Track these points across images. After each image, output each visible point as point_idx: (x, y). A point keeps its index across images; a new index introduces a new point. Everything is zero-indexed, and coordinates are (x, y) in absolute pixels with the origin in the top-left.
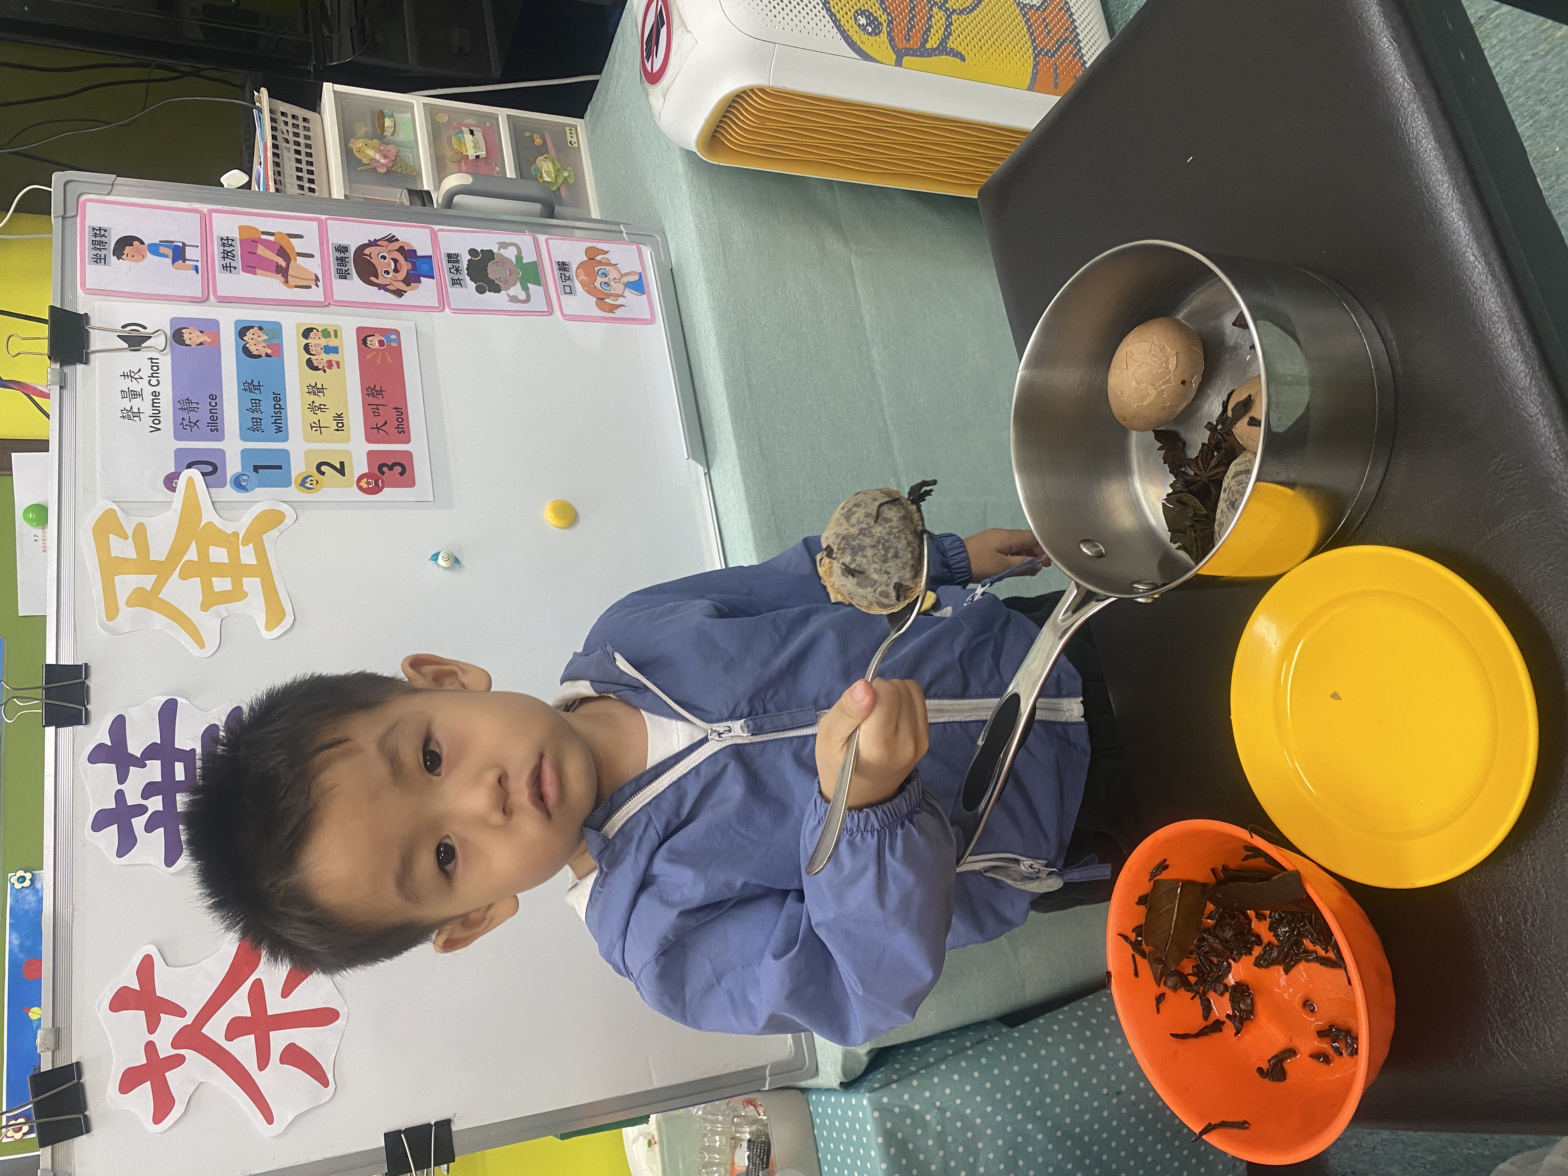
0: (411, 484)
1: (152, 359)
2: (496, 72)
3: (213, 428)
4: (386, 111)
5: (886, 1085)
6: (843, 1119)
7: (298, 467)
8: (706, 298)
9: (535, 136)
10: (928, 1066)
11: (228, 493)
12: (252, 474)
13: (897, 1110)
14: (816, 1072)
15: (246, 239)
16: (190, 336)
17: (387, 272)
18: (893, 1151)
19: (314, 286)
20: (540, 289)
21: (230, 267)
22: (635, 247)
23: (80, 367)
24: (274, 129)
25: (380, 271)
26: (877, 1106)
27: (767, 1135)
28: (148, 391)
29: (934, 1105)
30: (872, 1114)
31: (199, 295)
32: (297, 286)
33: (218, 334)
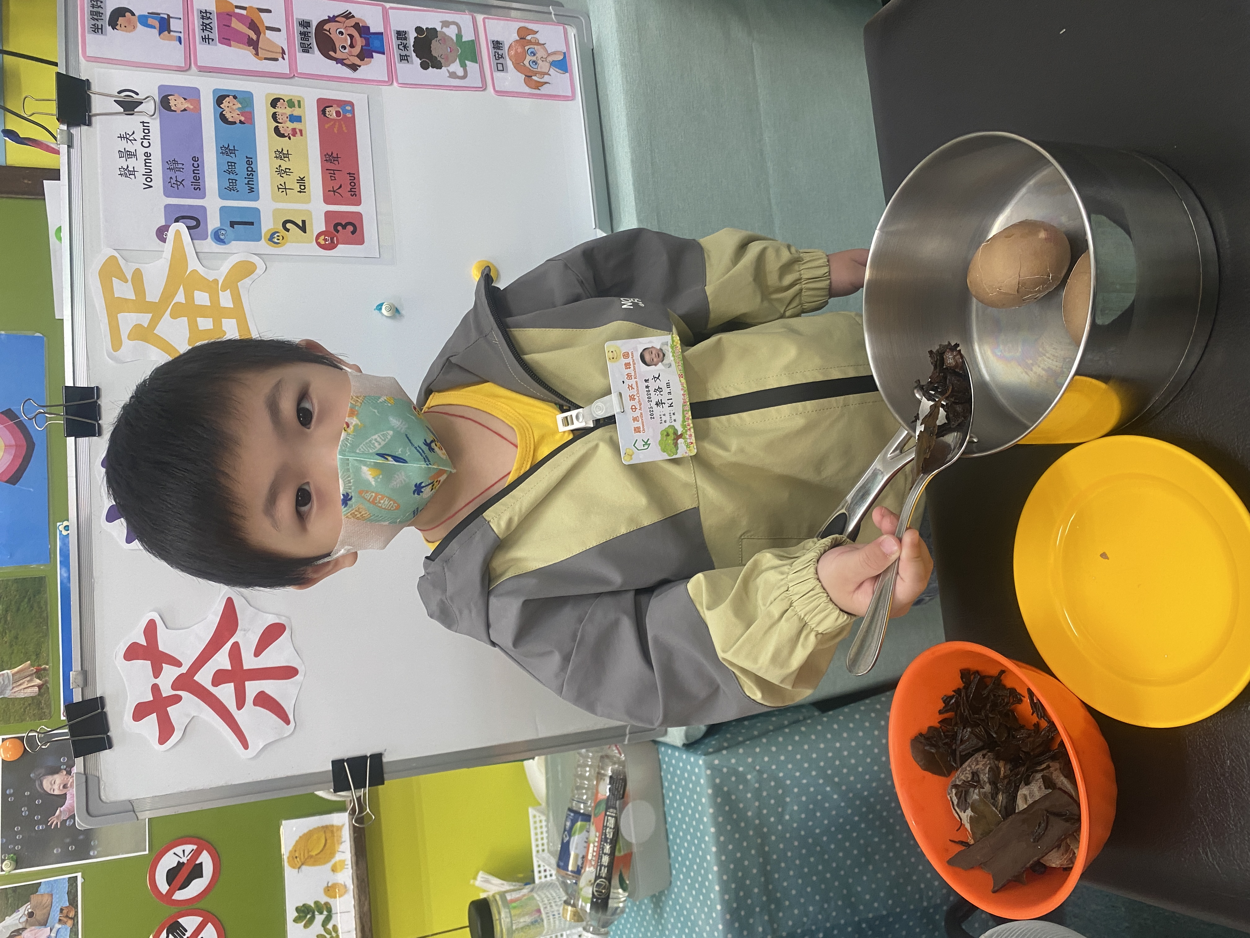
0: (361, 242)
1: (143, 122)
3: (197, 187)
5: (718, 750)
6: (683, 770)
7: (267, 224)
8: (620, 81)
10: (752, 738)
11: (209, 245)
12: (229, 229)
13: (725, 770)
14: (665, 737)
15: (222, 13)
16: (176, 103)
17: (344, 47)
18: (719, 800)
19: (280, 59)
20: (477, 66)
21: (208, 39)
23: (84, 128)
25: (338, 45)
26: (710, 766)
27: (625, 773)
28: (141, 151)
29: (755, 768)
30: (705, 772)
31: (183, 65)
32: (266, 59)
33: (199, 101)
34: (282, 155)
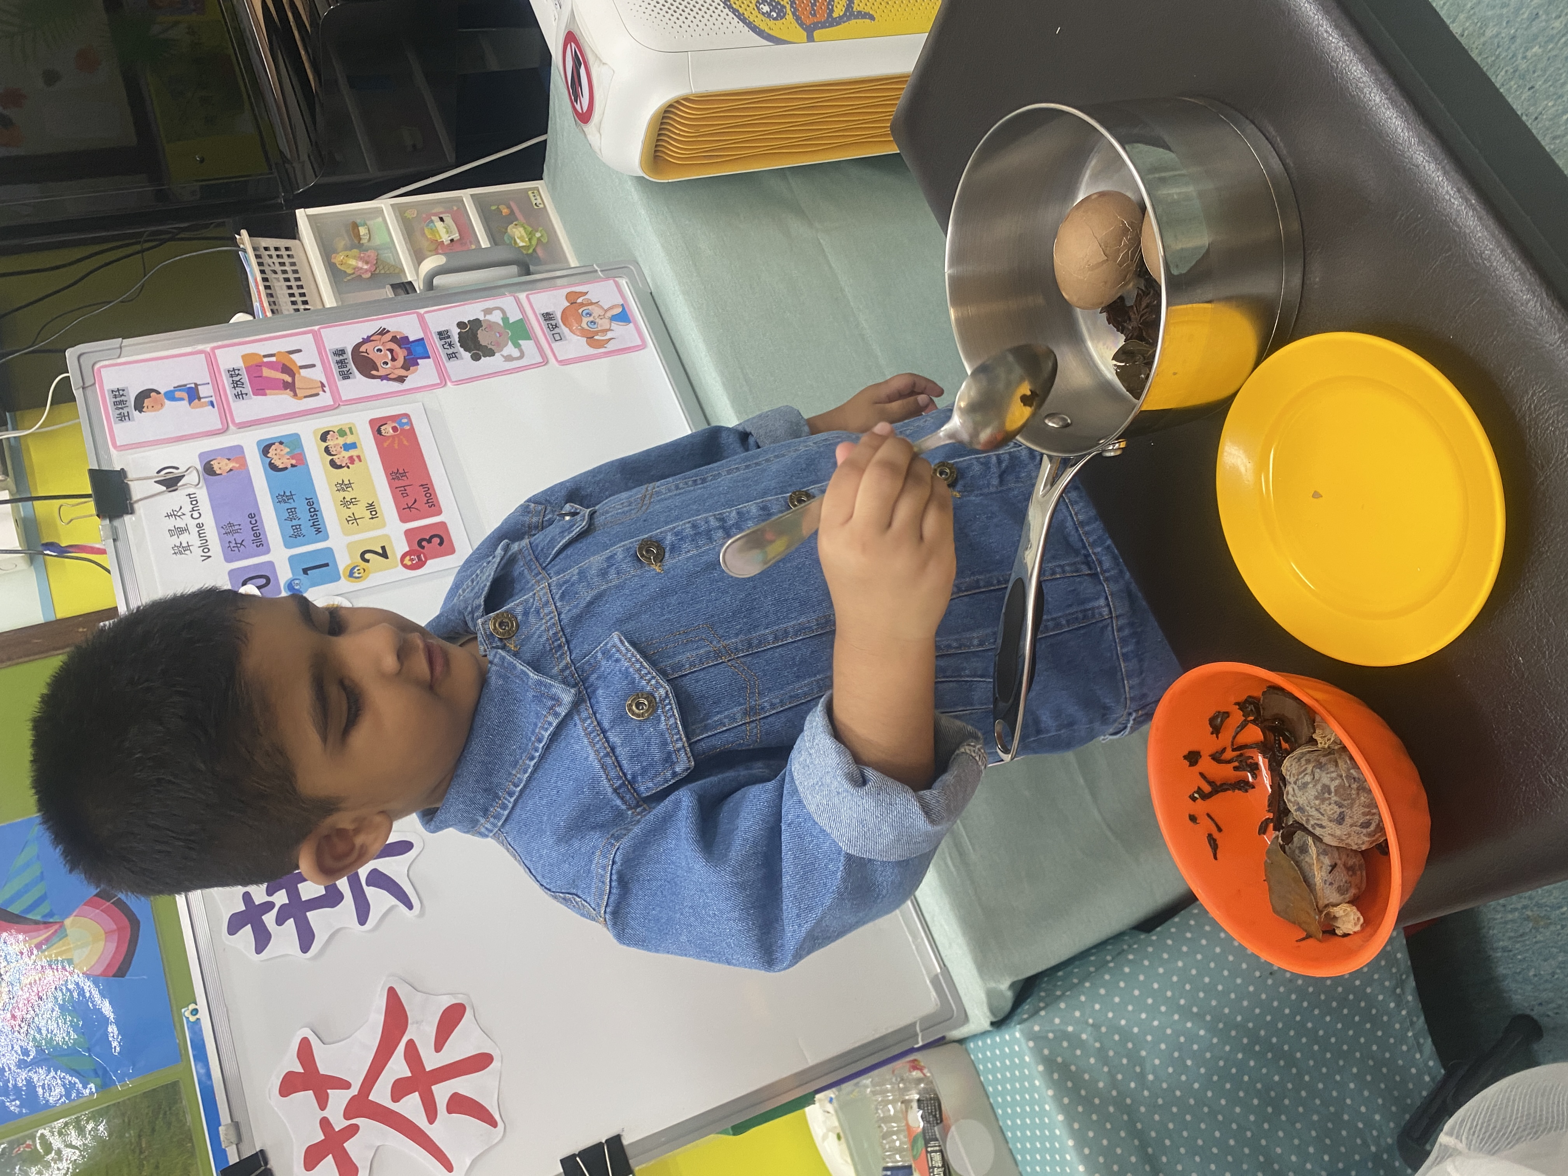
0: (451, 550)
1: (189, 495)
2: (451, 158)
3: (259, 543)
4: (358, 221)
5: (1036, 1012)
6: (1003, 1058)
7: (343, 561)
8: (687, 310)
9: (501, 207)
10: (1073, 987)
12: (303, 577)
13: (1051, 1035)
14: (966, 1019)
15: (251, 366)
16: (220, 466)
17: (386, 363)
18: (1056, 1076)
19: (321, 393)
20: (531, 343)
21: (242, 394)
22: (611, 282)
23: (127, 518)
24: (260, 264)
25: (379, 363)
26: (1031, 1036)
27: (934, 1090)
28: (192, 524)
29: (1087, 1023)
30: (1027, 1045)
31: (220, 426)
32: (306, 397)
33: (244, 458)
34: (343, 486)
